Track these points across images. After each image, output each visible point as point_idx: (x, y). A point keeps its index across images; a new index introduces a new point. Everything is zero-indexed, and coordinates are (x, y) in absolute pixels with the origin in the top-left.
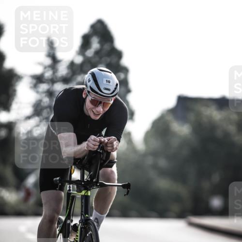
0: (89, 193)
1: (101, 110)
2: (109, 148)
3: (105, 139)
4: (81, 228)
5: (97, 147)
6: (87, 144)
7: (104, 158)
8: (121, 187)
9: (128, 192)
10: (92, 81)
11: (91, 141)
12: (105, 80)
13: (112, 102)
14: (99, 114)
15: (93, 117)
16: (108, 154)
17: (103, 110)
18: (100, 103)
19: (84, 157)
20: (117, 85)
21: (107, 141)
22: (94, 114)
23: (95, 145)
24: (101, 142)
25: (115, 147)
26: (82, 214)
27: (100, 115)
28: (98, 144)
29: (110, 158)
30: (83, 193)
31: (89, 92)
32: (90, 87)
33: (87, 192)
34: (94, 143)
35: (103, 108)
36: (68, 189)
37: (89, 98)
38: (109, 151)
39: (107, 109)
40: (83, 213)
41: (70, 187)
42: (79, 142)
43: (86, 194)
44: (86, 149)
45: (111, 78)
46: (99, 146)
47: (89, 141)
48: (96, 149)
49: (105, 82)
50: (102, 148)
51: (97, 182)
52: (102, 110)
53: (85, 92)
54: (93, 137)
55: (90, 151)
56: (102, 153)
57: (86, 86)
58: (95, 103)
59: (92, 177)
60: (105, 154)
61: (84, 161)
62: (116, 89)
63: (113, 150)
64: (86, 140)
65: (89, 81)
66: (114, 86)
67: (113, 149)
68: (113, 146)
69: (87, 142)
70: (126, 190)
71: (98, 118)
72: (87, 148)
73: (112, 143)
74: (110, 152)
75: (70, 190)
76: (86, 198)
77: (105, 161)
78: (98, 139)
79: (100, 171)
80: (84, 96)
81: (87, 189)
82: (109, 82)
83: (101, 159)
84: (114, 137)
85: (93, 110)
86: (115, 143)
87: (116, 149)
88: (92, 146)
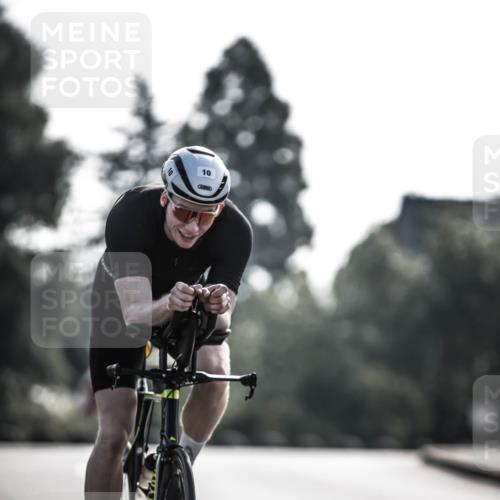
0: (177, 395)
1: (194, 228)
2: (213, 307)
3: (206, 288)
4: (162, 463)
5: (190, 304)
6: (170, 299)
7: (204, 327)
8: (240, 383)
9: (252, 391)
10: (176, 173)
11: (178, 293)
12: (200, 170)
13: (216, 213)
14: (192, 238)
15: (180, 242)
16: (212, 318)
17: (200, 229)
18: (195, 214)
20: (225, 179)
21: (208, 292)
22: (183, 236)
23: (184, 301)
24: (197, 296)
25: (225, 303)
26: (162, 436)
27: (195, 240)
28: (191, 298)
29: (217, 326)
30: (166, 393)
31: (171, 195)
32: (173, 185)
33: (173, 392)
34: (183, 296)
35: (199, 225)
36: (139, 386)
37: (171, 207)
38: (214, 312)
39: (207, 227)
40: (165, 434)
42: (156, 296)
43: (171, 397)
44: (168, 308)
45: (213, 165)
46: (194, 302)
47: (173, 293)
48: (187, 309)
49: (201, 174)
50: (201, 307)
51: (192, 372)
52: (197, 229)
53: (165, 194)
54: (181, 285)
55: (176, 312)
56: (201, 317)
58: (184, 215)
59: (181, 364)
60: (206, 319)
61: (165, 333)
62: (222, 186)
63: (221, 310)
64: (168, 291)
65: (171, 173)
66: (220, 182)
67: (221, 307)
68: (220, 303)
69: (170, 295)
70: (248, 388)
71: (191, 245)
72: (170, 306)
73: (219, 297)
75: (142, 389)
76: (171, 405)
77: (206, 332)
78: (191, 289)
79: (198, 352)
80: (162, 203)
81: (173, 388)
82: (209, 173)
83: (199, 328)
84: (222, 285)
85: (181, 230)
86: (225, 295)
87: (227, 308)
88: (180, 302)
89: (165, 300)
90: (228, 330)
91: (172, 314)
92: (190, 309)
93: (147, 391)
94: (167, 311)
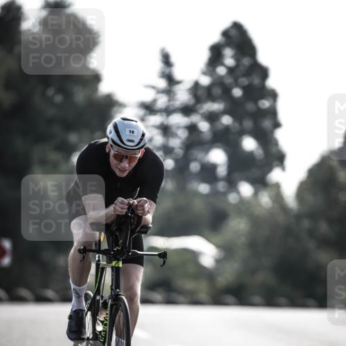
0: (120, 264)
2: (139, 212)
3: (135, 201)
4: (111, 305)
5: (126, 210)
6: (114, 208)
7: (135, 223)
8: (157, 257)
9: (164, 261)
10: (113, 132)
11: (118, 203)
12: (128, 130)
13: (139, 156)
14: (125, 171)
15: (118, 173)
16: (140, 218)
17: (129, 166)
18: (127, 157)
19: (112, 223)
21: (136, 203)
22: (120, 170)
23: (122, 208)
25: (146, 210)
26: (112, 289)
27: (127, 172)
28: (126, 207)
29: (143, 223)
30: (114, 263)
31: (111, 146)
32: (112, 140)
33: (118, 263)
34: (121, 206)
35: (129, 163)
36: (97, 259)
37: (112, 153)
38: (140, 215)
39: (134, 164)
40: (113, 287)
41: (99, 257)
43: (117, 265)
44: (113, 213)
45: (136, 127)
46: (128, 209)
47: (116, 204)
48: (124, 213)
49: (128, 133)
51: (129, 251)
52: (127, 165)
54: (120, 199)
55: (118, 216)
56: (133, 218)
57: (108, 138)
58: (120, 158)
60: (136, 219)
61: (112, 227)
62: (141, 140)
63: (145, 213)
64: (112, 203)
65: (111, 133)
66: (140, 137)
67: (144, 212)
68: (143, 209)
70: (162, 260)
71: (125, 175)
73: (143, 206)
74: (141, 217)
75: (99, 260)
76: (117, 271)
77: (137, 227)
78: (126, 201)
80: (107, 151)
81: (118, 260)
82: (133, 132)
83: (132, 224)
84: (145, 199)
85: (119, 167)
86: (146, 205)
87: (148, 212)
88: (120, 209)
89: (111, 208)
90: (150, 225)
91: (115, 216)
92: (126, 213)
93: (101, 262)
94: (112, 215)
